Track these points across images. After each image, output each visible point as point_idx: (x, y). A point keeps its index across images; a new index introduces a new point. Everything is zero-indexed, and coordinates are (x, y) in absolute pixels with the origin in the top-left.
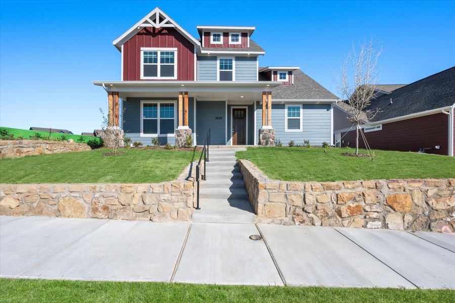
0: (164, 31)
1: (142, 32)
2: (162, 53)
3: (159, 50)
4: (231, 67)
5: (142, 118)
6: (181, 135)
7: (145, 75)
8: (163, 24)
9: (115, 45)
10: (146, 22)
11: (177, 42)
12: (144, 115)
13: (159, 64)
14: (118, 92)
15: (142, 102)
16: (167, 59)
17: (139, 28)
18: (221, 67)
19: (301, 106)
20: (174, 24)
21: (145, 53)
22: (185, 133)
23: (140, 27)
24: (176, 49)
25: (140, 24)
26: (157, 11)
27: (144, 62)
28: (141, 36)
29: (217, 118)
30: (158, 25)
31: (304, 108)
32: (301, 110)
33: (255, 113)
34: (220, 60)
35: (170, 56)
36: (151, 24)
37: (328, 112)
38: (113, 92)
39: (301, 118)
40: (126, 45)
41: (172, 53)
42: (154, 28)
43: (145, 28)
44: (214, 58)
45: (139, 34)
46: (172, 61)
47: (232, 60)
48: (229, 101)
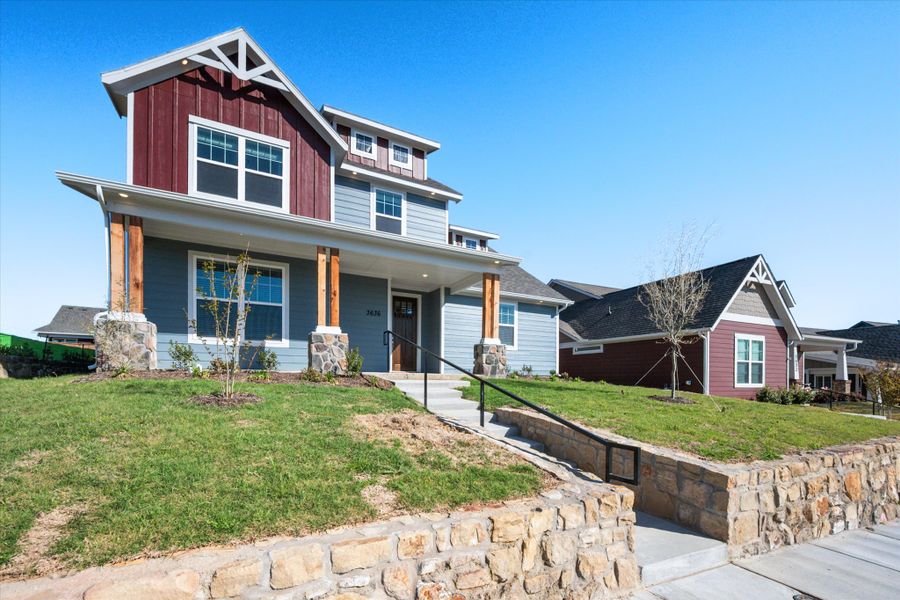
0: (255, 94)
1: (190, 75)
2: (250, 144)
3: (243, 135)
4: (398, 213)
5: (194, 296)
6: (325, 348)
7: (200, 188)
8: (256, 75)
9: (106, 85)
10: (209, 54)
11: (289, 128)
12: (198, 290)
13: (242, 169)
14: (141, 219)
15: (193, 257)
16: (264, 161)
17: (185, 62)
18: (379, 208)
19: (516, 305)
20: (284, 84)
21: (202, 132)
22: (335, 344)
23: (189, 61)
24: (287, 144)
25: (191, 52)
26: (242, 37)
27: (200, 154)
28: (191, 86)
29: (370, 313)
30: (242, 74)
31: (519, 310)
32: (516, 313)
33: (443, 309)
34: (378, 193)
35: (271, 157)
36: (224, 64)
37: (553, 320)
38: (123, 216)
39: (516, 326)
40: (142, 95)
41: (278, 152)
42: (229, 76)
43: (202, 69)
44: (364, 184)
45: (182, 77)
46: (278, 169)
47: (400, 198)
48: (393, 280)
